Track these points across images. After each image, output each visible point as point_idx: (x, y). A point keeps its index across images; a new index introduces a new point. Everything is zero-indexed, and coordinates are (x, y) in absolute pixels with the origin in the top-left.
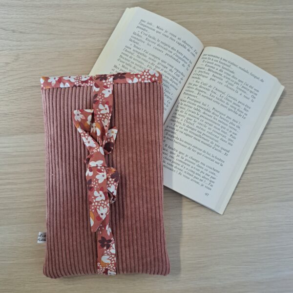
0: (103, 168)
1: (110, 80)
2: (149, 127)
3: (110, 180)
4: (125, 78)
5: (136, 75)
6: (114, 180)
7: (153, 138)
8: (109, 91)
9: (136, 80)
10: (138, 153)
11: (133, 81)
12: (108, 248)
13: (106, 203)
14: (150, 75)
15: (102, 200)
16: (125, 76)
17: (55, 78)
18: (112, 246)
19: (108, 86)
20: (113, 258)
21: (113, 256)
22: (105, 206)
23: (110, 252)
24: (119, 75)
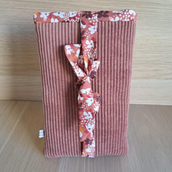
0: (90, 93)
1: (94, 18)
2: (125, 59)
3: (96, 103)
4: (108, 16)
5: (118, 14)
6: (98, 102)
7: (127, 68)
8: (94, 29)
9: (117, 19)
10: (115, 80)
11: (114, 20)
12: (90, 145)
13: (93, 121)
14: (129, 14)
15: (90, 119)
16: (108, 14)
17: (46, 14)
18: (93, 143)
19: (94, 24)
20: (94, 149)
21: (93, 148)
22: (92, 123)
23: (92, 147)
24: (103, 14)
